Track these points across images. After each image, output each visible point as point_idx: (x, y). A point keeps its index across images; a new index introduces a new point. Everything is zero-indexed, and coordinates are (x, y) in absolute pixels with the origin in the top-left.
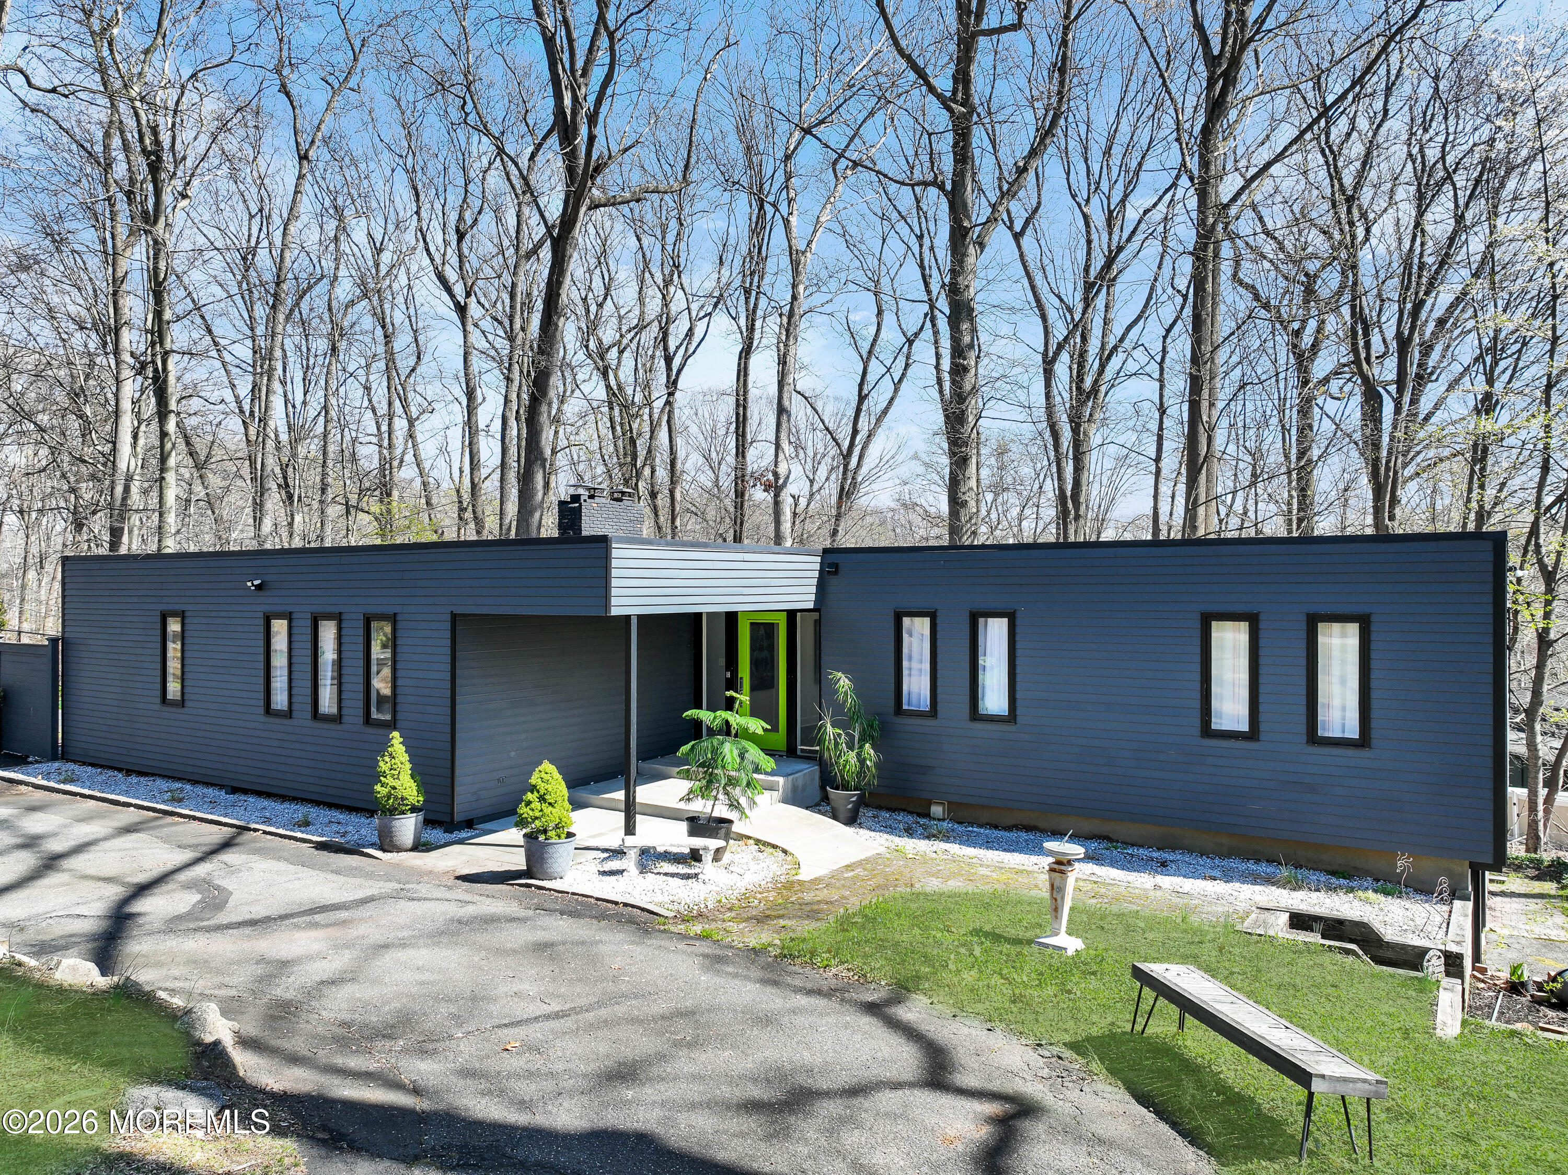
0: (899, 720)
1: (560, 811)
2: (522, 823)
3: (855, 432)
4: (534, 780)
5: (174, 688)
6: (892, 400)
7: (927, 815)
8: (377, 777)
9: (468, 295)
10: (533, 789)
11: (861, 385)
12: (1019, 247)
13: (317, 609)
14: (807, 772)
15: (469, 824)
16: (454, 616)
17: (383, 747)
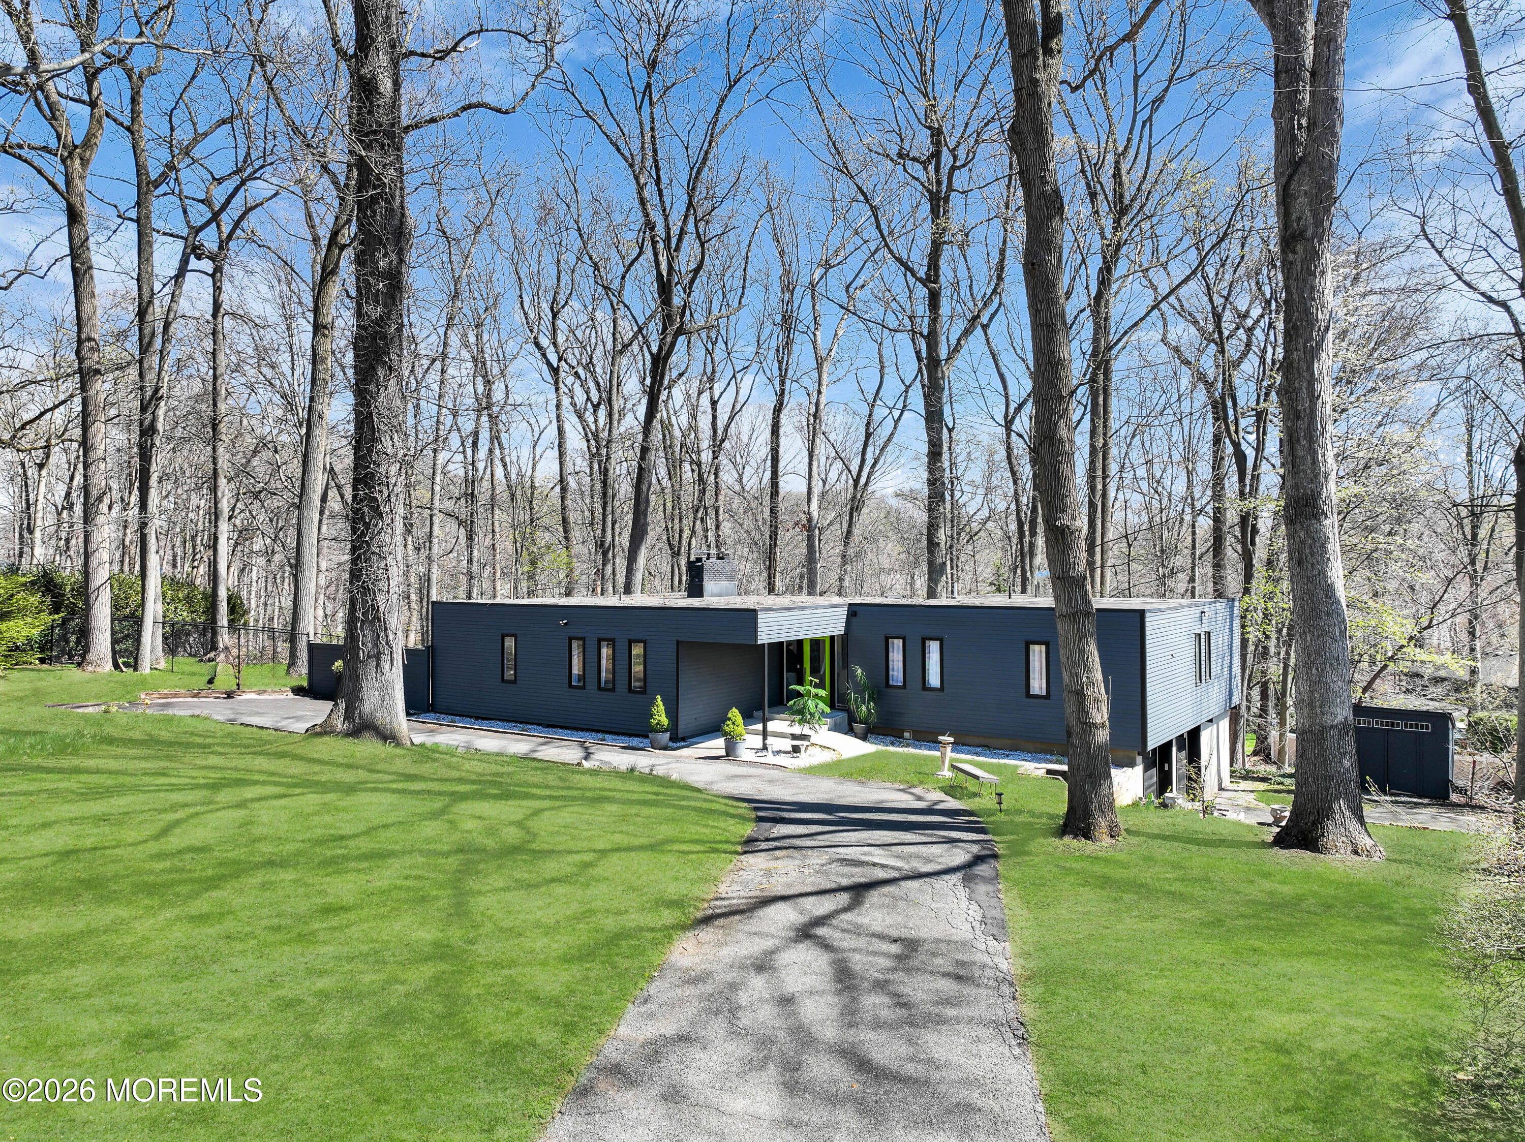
0: (889, 690)
1: (741, 729)
2: (725, 734)
3: (863, 461)
4: (730, 715)
5: (509, 674)
6: (892, 434)
7: (902, 737)
8: (651, 716)
9: (560, 359)
10: (729, 719)
11: (868, 424)
12: (986, 335)
13: (601, 636)
14: (842, 716)
15: (683, 739)
16: (678, 642)
17: (652, 702)
